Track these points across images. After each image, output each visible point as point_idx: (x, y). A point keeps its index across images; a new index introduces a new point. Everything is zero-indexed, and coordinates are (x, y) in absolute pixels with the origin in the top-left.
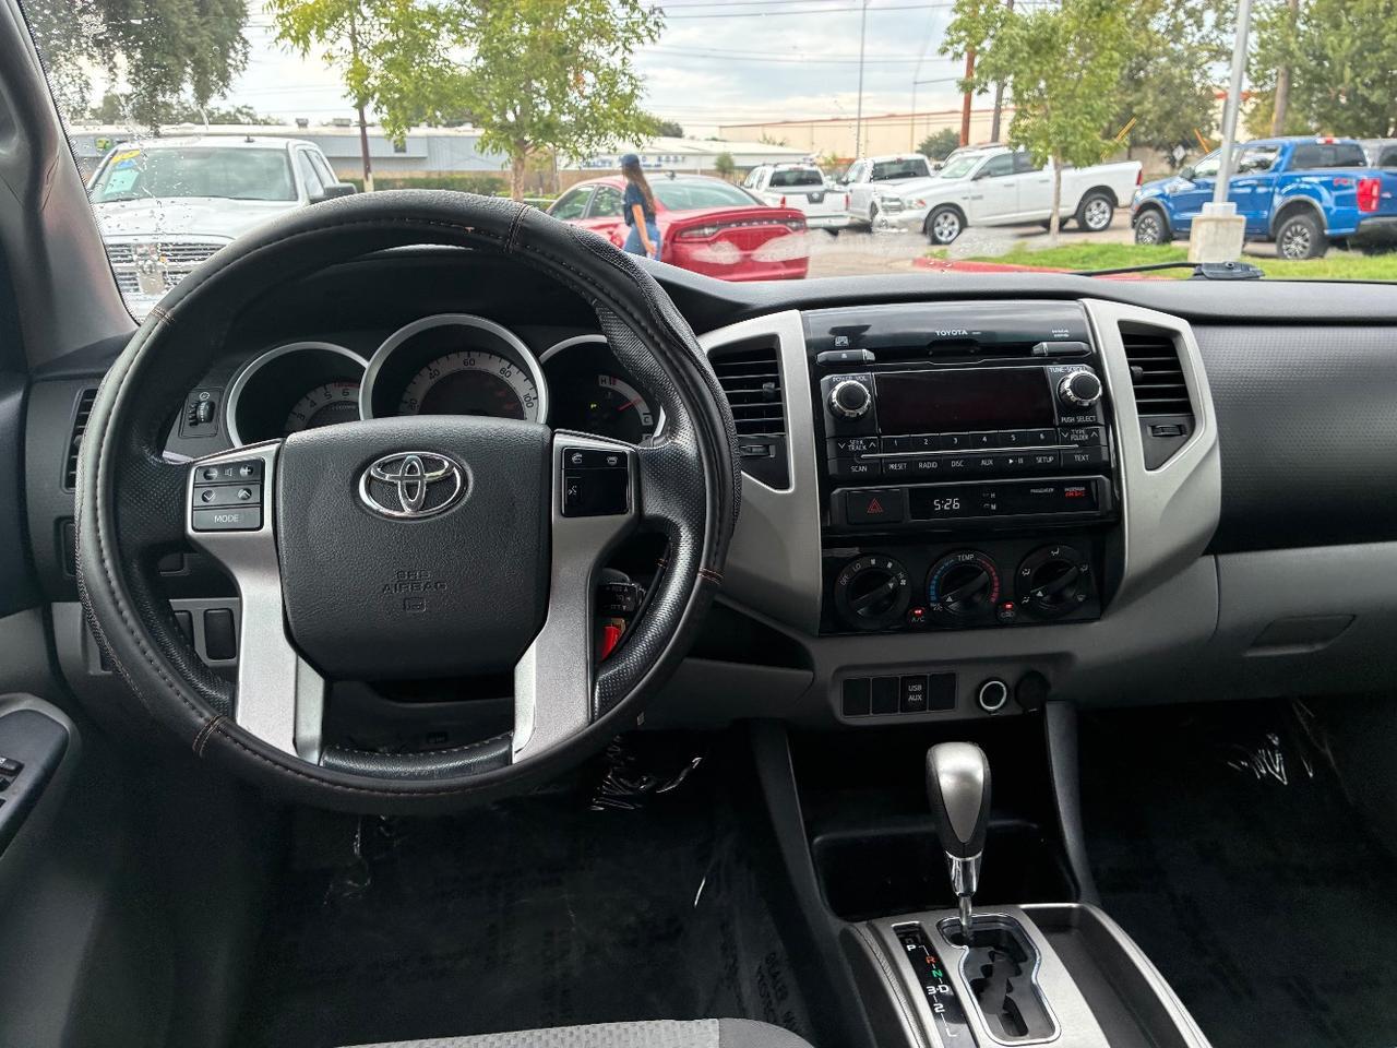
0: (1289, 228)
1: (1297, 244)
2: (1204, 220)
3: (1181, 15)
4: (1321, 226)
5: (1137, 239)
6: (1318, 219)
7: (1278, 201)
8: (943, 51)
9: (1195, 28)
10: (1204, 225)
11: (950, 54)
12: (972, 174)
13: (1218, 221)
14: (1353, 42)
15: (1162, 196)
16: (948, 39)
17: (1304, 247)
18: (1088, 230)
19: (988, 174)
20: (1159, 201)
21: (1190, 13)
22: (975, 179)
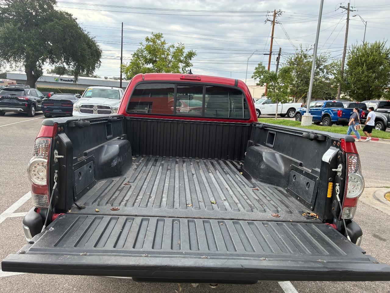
0: (325, 119)
1: (326, 123)
2: (304, 116)
3: (318, 70)
4: (331, 120)
5: (296, 120)
6: (330, 118)
7: (323, 113)
8: (252, 77)
9: (322, 73)
10: (304, 117)
11: (254, 78)
12: (262, 103)
13: (306, 117)
14: (354, 79)
15: (301, 111)
16: (254, 75)
17: (328, 124)
18: (289, 117)
19: (266, 103)
20: (301, 112)
21: (321, 69)
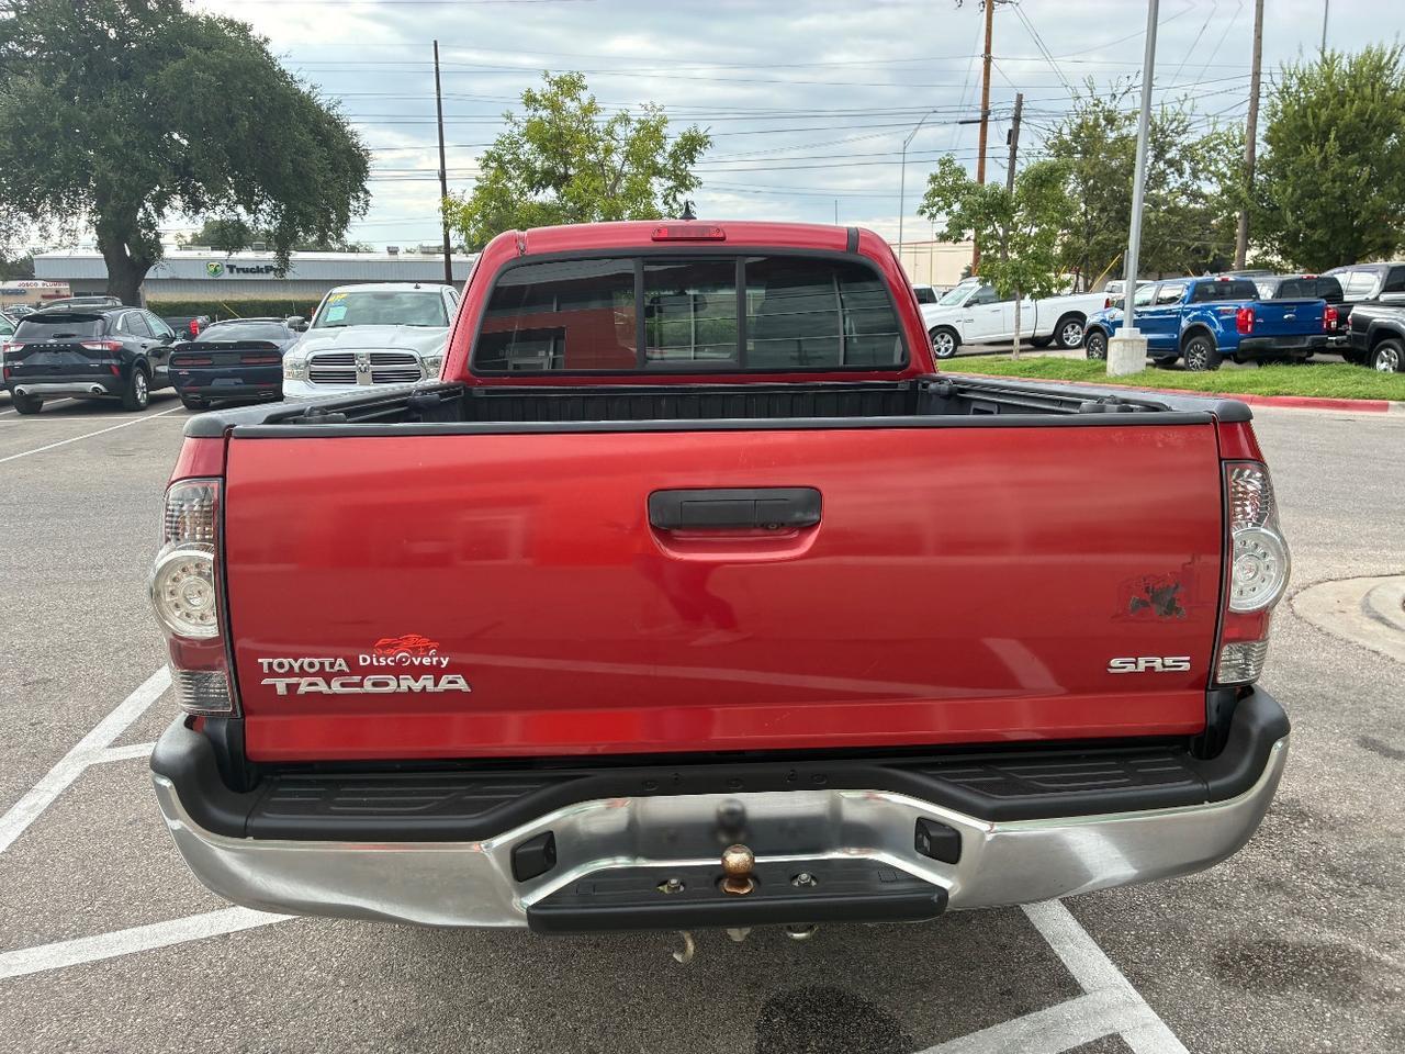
0: (1192, 347)
1: (1198, 359)
2: (1116, 341)
3: (1162, 165)
4: (1213, 346)
5: (1088, 355)
6: (1211, 339)
7: (1185, 324)
8: (922, 212)
9: (1176, 175)
10: (1115, 344)
11: (927, 215)
12: (964, 301)
13: (1125, 341)
14: (1294, 190)
15: (1104, 321)
16: (925, 202)
17: (1203, 361)
19: (977, 302)
20: (1104, 325)
21: (1170, 163)
22: (966, 306)
